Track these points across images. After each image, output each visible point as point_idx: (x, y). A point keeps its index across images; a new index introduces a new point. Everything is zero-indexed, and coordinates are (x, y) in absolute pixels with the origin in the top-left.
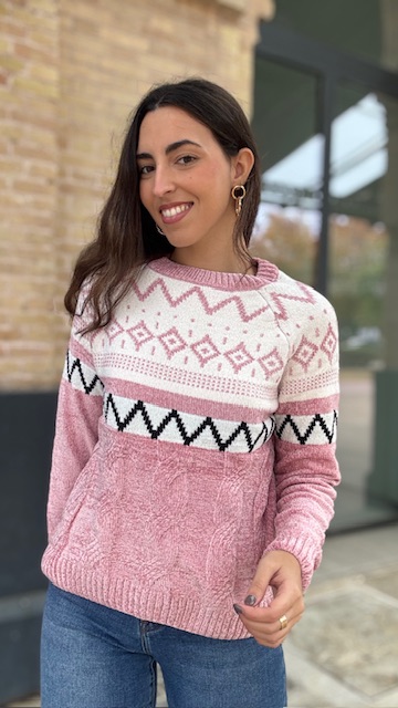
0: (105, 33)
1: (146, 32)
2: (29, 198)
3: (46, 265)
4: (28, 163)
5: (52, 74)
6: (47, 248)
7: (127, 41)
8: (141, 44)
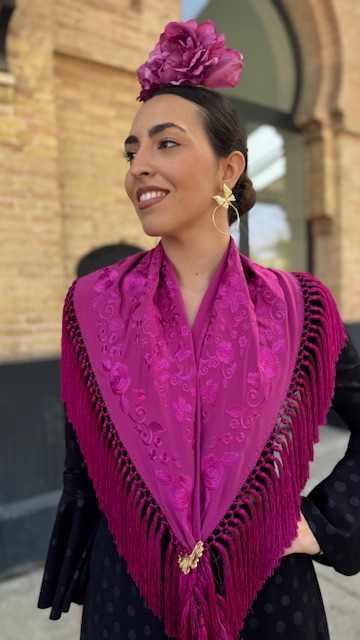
0: (86, 107)
1: (113, 104)
3: (57, 271)
4: (40, 203)
5: (52, 142)
6: (57, 259)
7: (100, 111)
8: (110, 112)
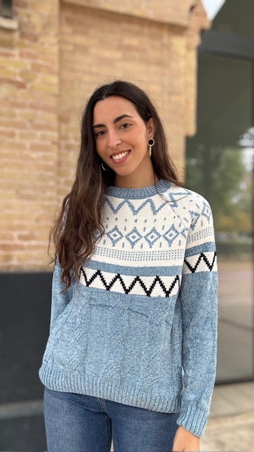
2: (40, 154)
3: (51, 194)
4: (39, 133)
5: (54, 80)
6: (51, 183)
